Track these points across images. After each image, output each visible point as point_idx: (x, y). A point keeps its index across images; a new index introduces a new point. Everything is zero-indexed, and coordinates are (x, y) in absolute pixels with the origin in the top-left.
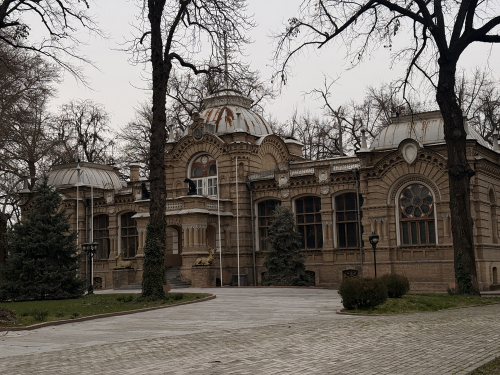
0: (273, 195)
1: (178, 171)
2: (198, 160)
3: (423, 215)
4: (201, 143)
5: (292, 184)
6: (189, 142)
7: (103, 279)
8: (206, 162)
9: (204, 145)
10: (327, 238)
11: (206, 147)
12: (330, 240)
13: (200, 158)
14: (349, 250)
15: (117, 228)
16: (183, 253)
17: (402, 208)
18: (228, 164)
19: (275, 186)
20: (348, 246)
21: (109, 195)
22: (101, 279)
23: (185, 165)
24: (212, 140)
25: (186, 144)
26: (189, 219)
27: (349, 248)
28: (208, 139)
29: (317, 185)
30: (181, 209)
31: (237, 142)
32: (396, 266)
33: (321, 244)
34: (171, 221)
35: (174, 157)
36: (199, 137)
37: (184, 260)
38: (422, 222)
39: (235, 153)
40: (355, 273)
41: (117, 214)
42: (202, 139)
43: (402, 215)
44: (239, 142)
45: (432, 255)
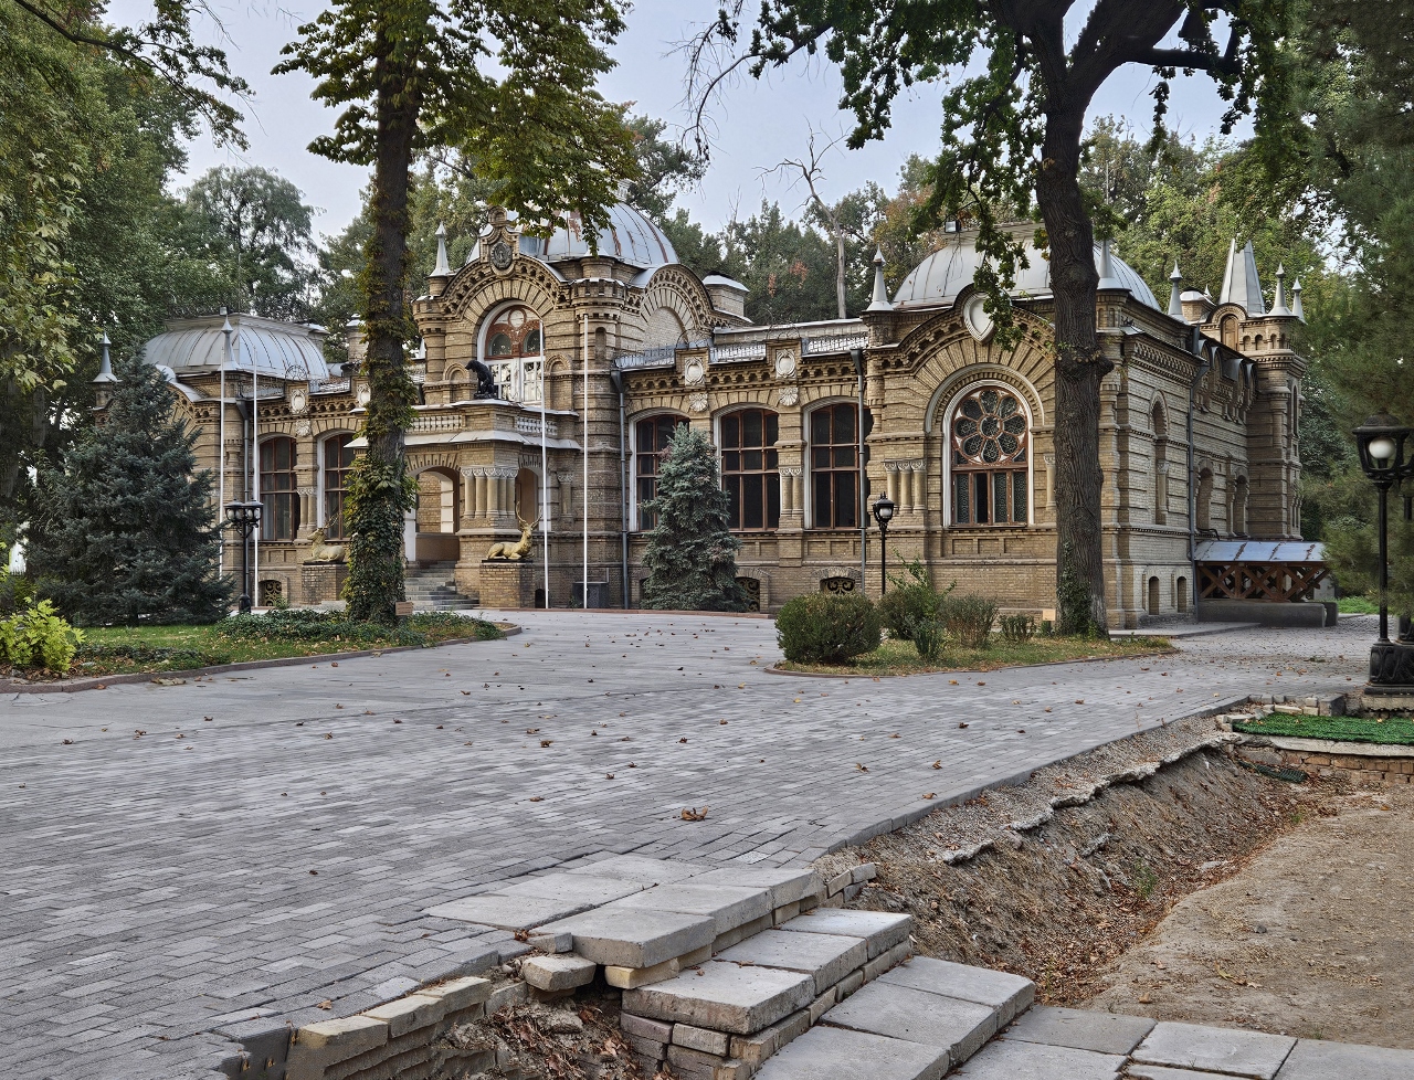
0: (670, 403)
1: (456, 342)
2: (503, 320)
3: (1003, 458)
4: (511, 278)
5: (715, 380)
6: (482, 275)
7: (284, 585)
8: (521, 322)
9: (517, 283)
10: (790, 505)
11: (521, 289)
12: (796, 509)
13: (507, 314)
14: (838, 533)
15: (315, 470)
16: (462, 531)
17: (959, 440)
18: (570, 328)
19: (675, 383)
20: (837, 525)
21: (298, 393)
22: (278, 583)
23: (471, 329)
24: (533, 274)
25: (474, 281)
26: (476, 455)
27: (838, 529)
28: (524, 270)
29: (772, 385)
30: (459, 432)
31: (592, 280)
32: (938, 571)
33: (774, 518)
34: (436, 457)
35: (448, 311)
36: (502, 265)
37: (464, 547)
38: (1000, 474)
39: (585, 304)
40: (848, 585)
41: (316, 437)
42: (511, 269)
43: (957, 458)
44: (597, 280)
45: (1017, 547)
